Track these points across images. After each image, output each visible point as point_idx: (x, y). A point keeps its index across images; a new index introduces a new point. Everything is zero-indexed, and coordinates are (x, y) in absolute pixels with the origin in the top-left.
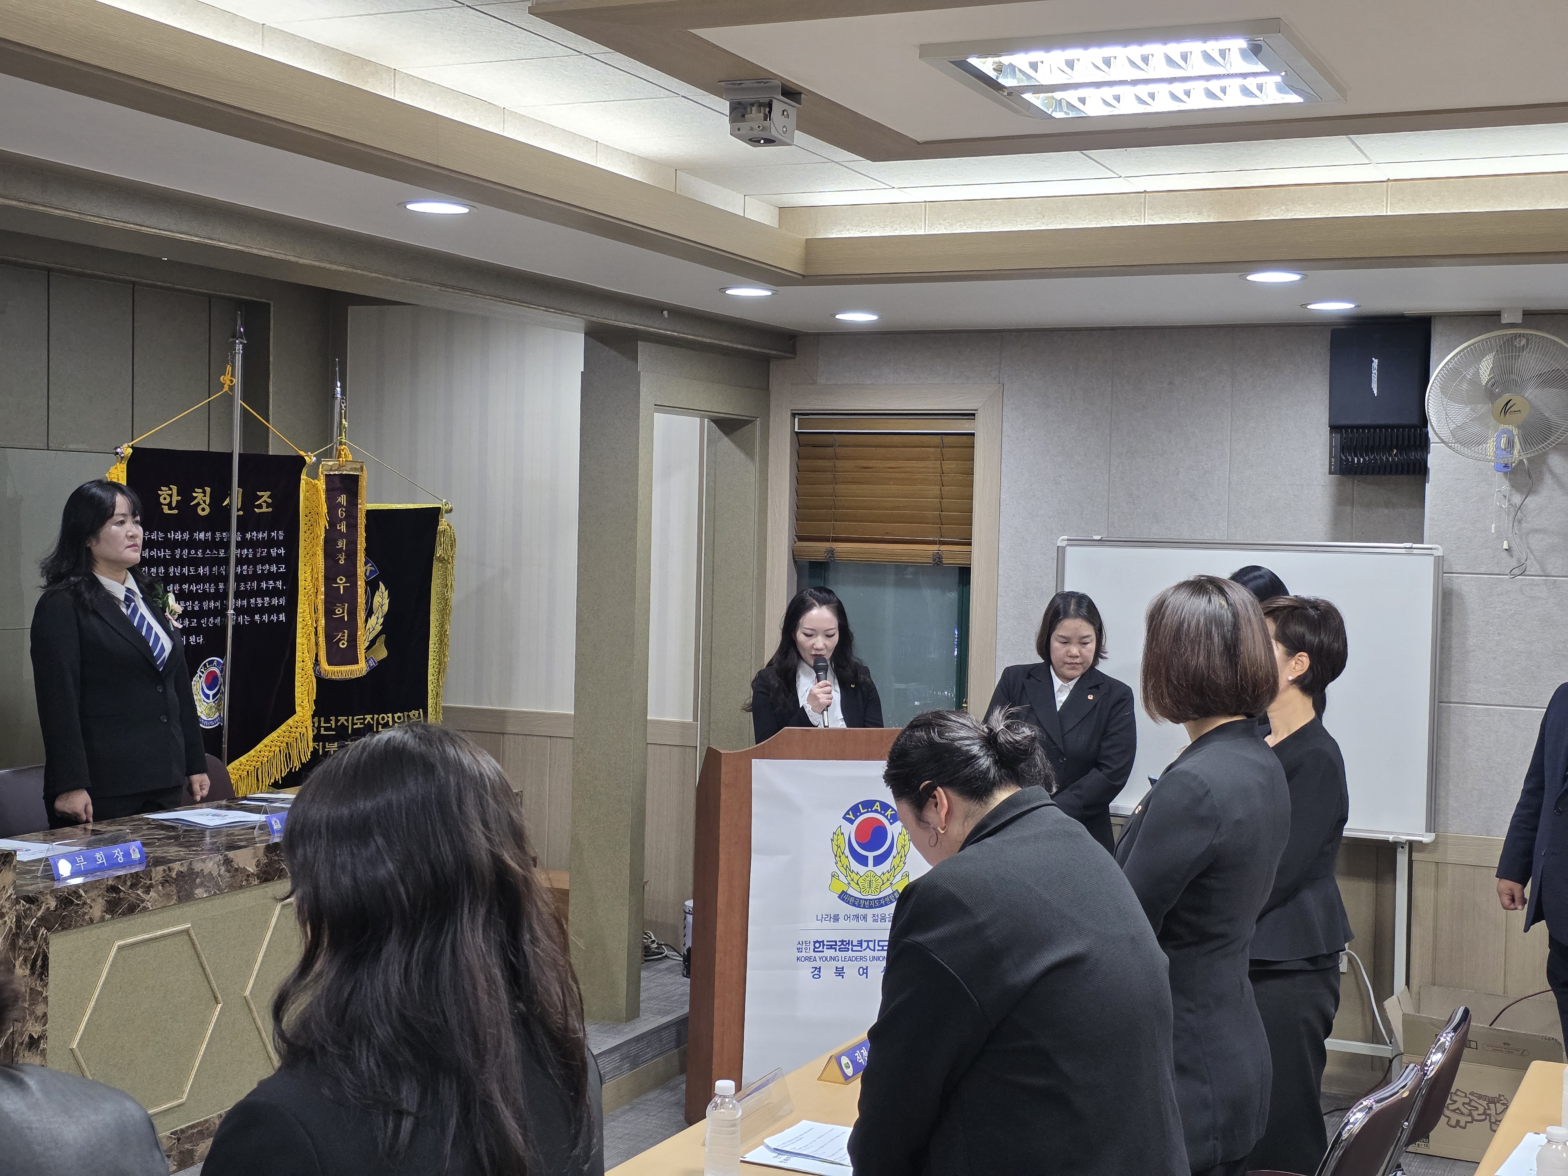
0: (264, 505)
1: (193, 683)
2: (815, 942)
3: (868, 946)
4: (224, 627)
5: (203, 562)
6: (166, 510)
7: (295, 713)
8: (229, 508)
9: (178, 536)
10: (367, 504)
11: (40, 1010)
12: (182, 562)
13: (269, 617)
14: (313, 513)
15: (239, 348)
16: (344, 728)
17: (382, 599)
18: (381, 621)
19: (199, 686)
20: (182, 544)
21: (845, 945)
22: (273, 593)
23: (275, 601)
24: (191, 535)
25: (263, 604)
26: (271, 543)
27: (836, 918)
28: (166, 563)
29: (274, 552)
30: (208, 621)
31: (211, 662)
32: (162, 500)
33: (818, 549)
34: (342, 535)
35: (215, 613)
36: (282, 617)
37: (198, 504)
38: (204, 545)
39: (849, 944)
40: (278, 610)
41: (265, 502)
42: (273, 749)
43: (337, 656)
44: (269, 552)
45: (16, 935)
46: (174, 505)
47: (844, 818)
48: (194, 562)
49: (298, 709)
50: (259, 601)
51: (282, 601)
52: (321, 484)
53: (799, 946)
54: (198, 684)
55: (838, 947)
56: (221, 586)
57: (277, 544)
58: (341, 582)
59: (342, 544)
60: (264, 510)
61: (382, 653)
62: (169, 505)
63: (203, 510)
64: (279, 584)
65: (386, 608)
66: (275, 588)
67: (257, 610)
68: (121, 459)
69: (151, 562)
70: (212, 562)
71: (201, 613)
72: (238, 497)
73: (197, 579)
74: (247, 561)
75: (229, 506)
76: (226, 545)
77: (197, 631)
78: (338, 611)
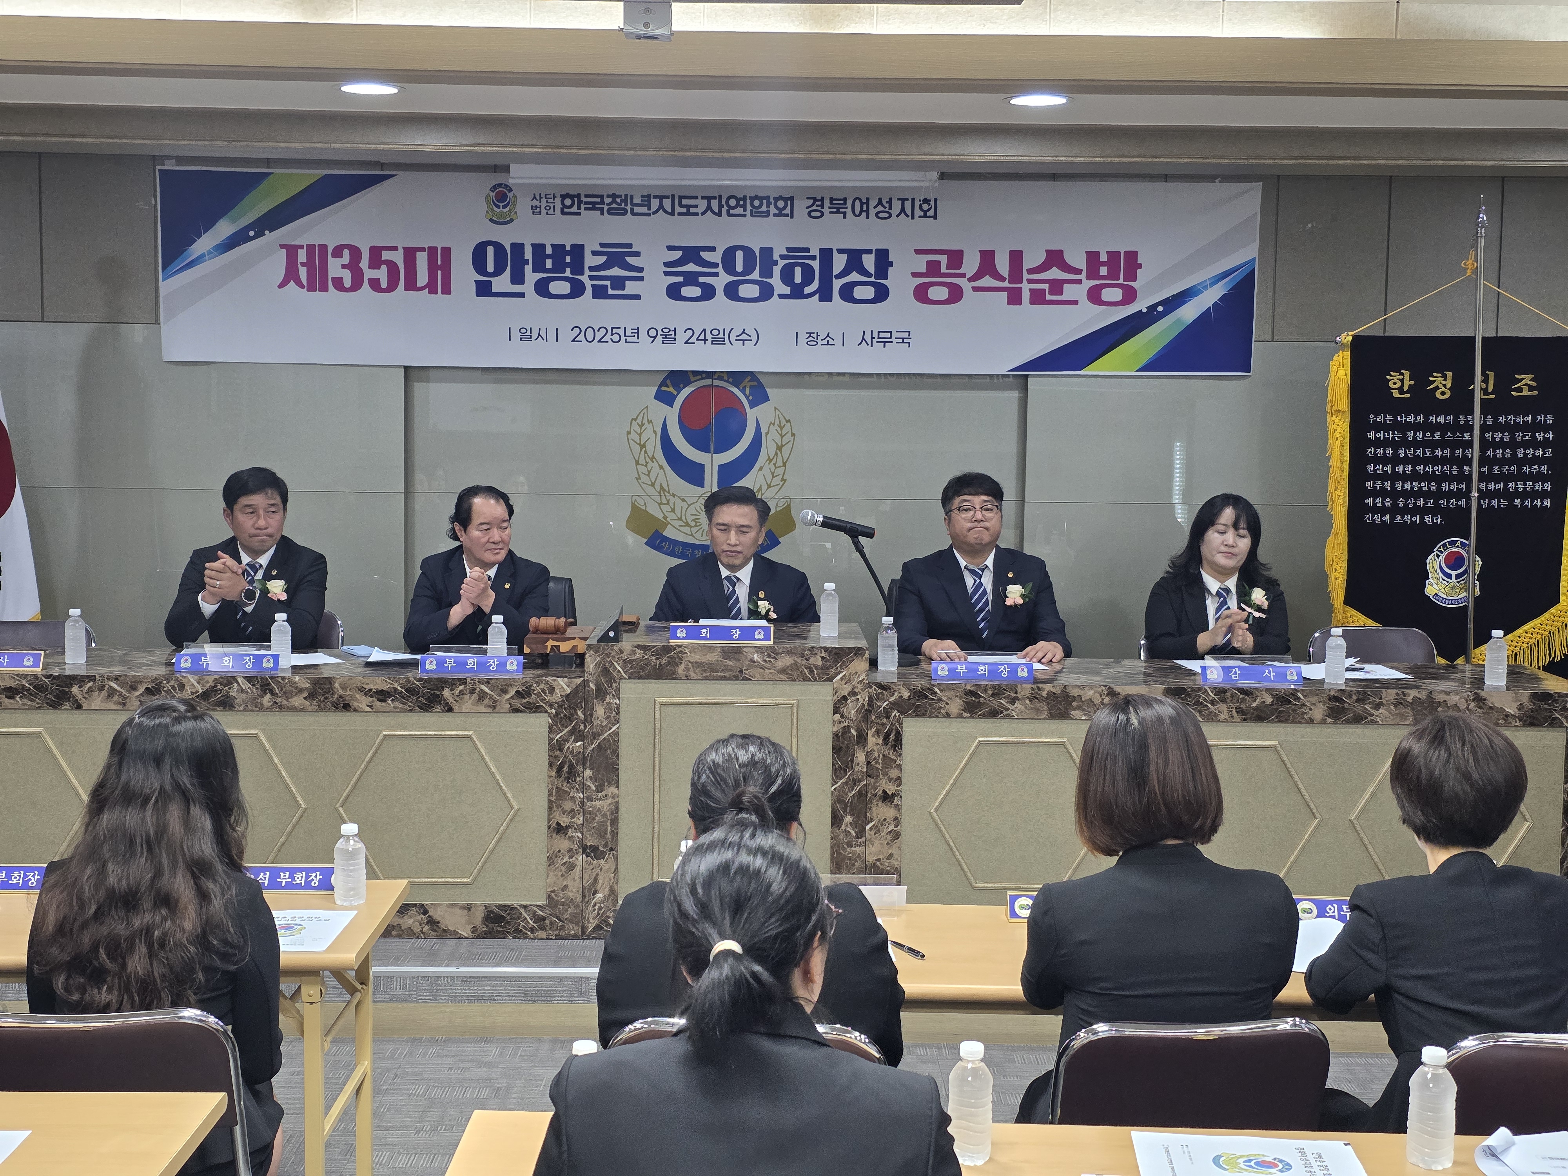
0: (1526, 388)
1: (1428, 561)
4: (1468, 509)
5: (1443, 444)
6: (1396, 394)
7: (1558, 601)
8: (1473, 392)
9: (1411, 418)
11: (894, 773)
12: (1416, 444)
13: (1532, 502)
15: (1482, 231)
19: (1436, 565)
20: (1416, 427)
22: (1539, 477)
23: (1539, 486)
24: (1426, 418)
25: (1525, 489)
26: (1536, 427)
28: (1395, 445)
29: (1540, 436)
30: (1448, 502)
31: (1453, 543)
32: (1391, 384)
35: (1459, 494)
36: (1547, 503)
37: (1437, 388)
38: (1443, 428)
40: (1543, 495)
41: (1526, 385)
42: (1535, 635)
44: (1534, 437)
46: (1406, 388)
48: (1432, 445)
49: (1562, 598)
50: (1520, 485)
51: (1548, 486)
54: (1435, 562)
56: (1466, 468)
57: (1546, 428)
60: (1526, 392)
62: (1401, 390)
63: (1443, 393)
64: (1544, 468)
66: (1539, 473)
67: (1517, 494)
68: (1342, 346)
69: (1377, 443)
70: (1454, 445)
71: (1439, 494)
72: (1485, 380)
73: (1434, 461)
74: (1502, 444)
75: (1473, 390)
76: (1470, 428)
77: (1435, 511)
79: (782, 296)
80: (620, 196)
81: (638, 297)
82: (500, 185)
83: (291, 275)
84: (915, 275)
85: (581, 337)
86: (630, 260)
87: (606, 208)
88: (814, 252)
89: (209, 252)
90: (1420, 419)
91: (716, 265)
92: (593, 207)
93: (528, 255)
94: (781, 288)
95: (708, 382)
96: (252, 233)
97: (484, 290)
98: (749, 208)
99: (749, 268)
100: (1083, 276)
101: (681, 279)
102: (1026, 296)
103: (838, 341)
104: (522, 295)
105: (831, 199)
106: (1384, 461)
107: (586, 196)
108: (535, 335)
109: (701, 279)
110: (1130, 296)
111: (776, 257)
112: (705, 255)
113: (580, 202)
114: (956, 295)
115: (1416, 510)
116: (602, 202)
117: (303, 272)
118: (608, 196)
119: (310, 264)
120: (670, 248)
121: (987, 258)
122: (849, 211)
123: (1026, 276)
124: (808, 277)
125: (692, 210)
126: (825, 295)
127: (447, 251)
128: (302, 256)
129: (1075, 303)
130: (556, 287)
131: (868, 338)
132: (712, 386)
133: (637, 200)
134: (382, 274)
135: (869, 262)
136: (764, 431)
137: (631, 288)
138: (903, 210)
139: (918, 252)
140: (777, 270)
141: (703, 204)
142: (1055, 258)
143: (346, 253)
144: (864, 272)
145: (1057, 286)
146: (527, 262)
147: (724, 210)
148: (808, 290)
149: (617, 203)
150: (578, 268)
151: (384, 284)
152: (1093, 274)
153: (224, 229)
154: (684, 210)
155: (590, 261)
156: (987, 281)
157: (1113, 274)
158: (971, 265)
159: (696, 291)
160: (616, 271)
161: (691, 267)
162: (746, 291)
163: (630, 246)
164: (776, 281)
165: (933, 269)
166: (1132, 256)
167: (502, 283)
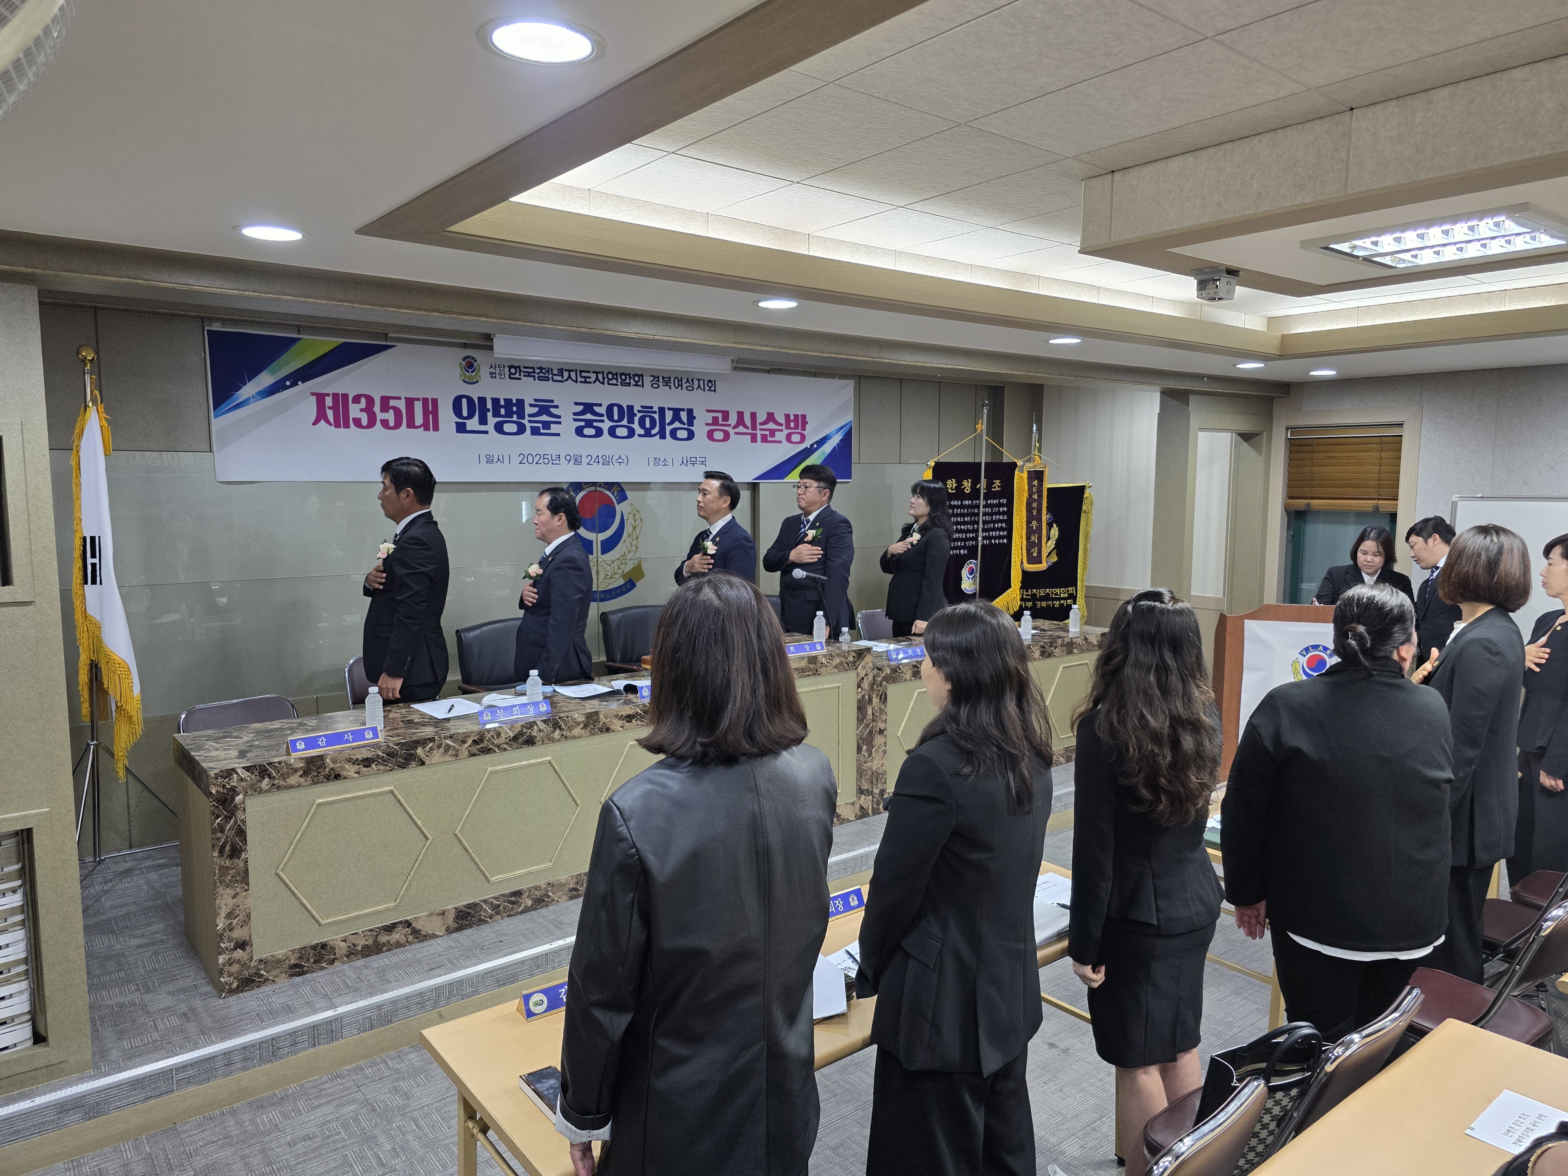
0: (997, 487)
1: (962, 572)
4: (977, 545)
5: (967, 515)
7: (1011, 587)
8: (979, 489)
9: (956, 503)
10: (1048, 484)
11: (884, 717)
12: (957, 515)
13: (999, 541)
14: (1021, 490)
15: (985, 411)
16: (1035, 595)
17: (1055, 532)
18: (1054, 542)
19: (965, 574)
20: (957, 507)
22: (1001, 529)
23: (1001, 533)
24: (962, 502)
25: (996, 535)
26: (1000, 505)
29: (1001, 509)
30: (970, 543)
31: (971, 562)
33: (1301, 504)
34: (1035, 500)
35: (973, 539)
36: (1005, 541)
37: (966, 487)
38: (968, 507)
40: (1003, 537)
41: (997, 485)
43: (1032, 560)
44: (999, 510)
45: (873, 684)
47: (1300, 653)
48: (963, 515)
49: (1012, 585)
50: (994, 533)
51: (1005, 533)
52: (1025, 475)
54: (965, 572)
56: (976, 526)
57: (1003, 505)
58: (1034, 524)
59: (1035, 505)
60: (997, 489)
61: (1055, 559)
63: (967, 490)
64: (1004, 525)
65: (1057, 536)
66: (1002, 527)
67: (993, 537)
68: (931, 463)
70: (973, 515)
71: (966, 539)
72: (985, 483)
73: (964, 523)
74: (990, 514)
75: (980, 487)
76: (979, 507)
77: (964, 548)
78: (1033, 538)
79: (640, 436)
80: (545, 369)
81: (558, 435)
82: (468, 357)
83: (321, 416)
84: (707, 424)
85: (525, 461)
86: (553, 410)
87: (537, 376)
88: (656, 409)
89: (253, 397)
90: (959, 503)
91: (602, 415)
92: (529, 375)
93: (489, 405)
94: (639, 431)
95: (593, 488)
96: (288, 383)
97: (461, 428)
98: (619, 380)
99: (621, 418)
100: (783, 428)
101: (583, 424)
102: (759, 438)
103: (670, 463)
104: (486, 432)
105: (663, 378)
107: (524, 367)
108: (495, 459)
109: (595, 424)
110: (803, 439)
111: (635, 411)
112: (596, 409)
113: (520, 371)
114: (727, 436)
116: (534, 372)
117: (330, 414)
118: (538, 368)
119: (335, 408)
120: (576, 404)
121: (740, 415)
122: (672, 385)
123: (758, 427)
124: (653, 425)
125: (588, 380)
126: (663, 436)
127: (435, 401)
128: (329, 402)
129: (780, 442)
130: (507, 427)
131: (685, 461)
132: (596, 491)
133: (555, 372)
134: (390, 416)
135: (684, 416)
136: (625, 519)
137: (554, 428)
138: (699, 386)
139: (708, 411)
140: (636, 419)
141: (593, 377)
142: (771, 417)
143: (363, 400)
144: (682, 422)
145: (772, 432)
146: (489, 410)
147: (606, 380)
148: (653, 432)
149: (543, 373)
150: (521, 415)
151: (392, 424)
152: (788, 427)
153: (265, 379)
154: (583, 380)
155: (529, 410)
156: (741, 429)
157: (796, 427)
158: (733, 420)
159: (592, 432)
160: (544, 418)
161: (588, 416)
162: (622, 432)
163: (552, 401)
164: (636, 426)
165: (715, 421)
166: (804, 417)
167: (473, 424)
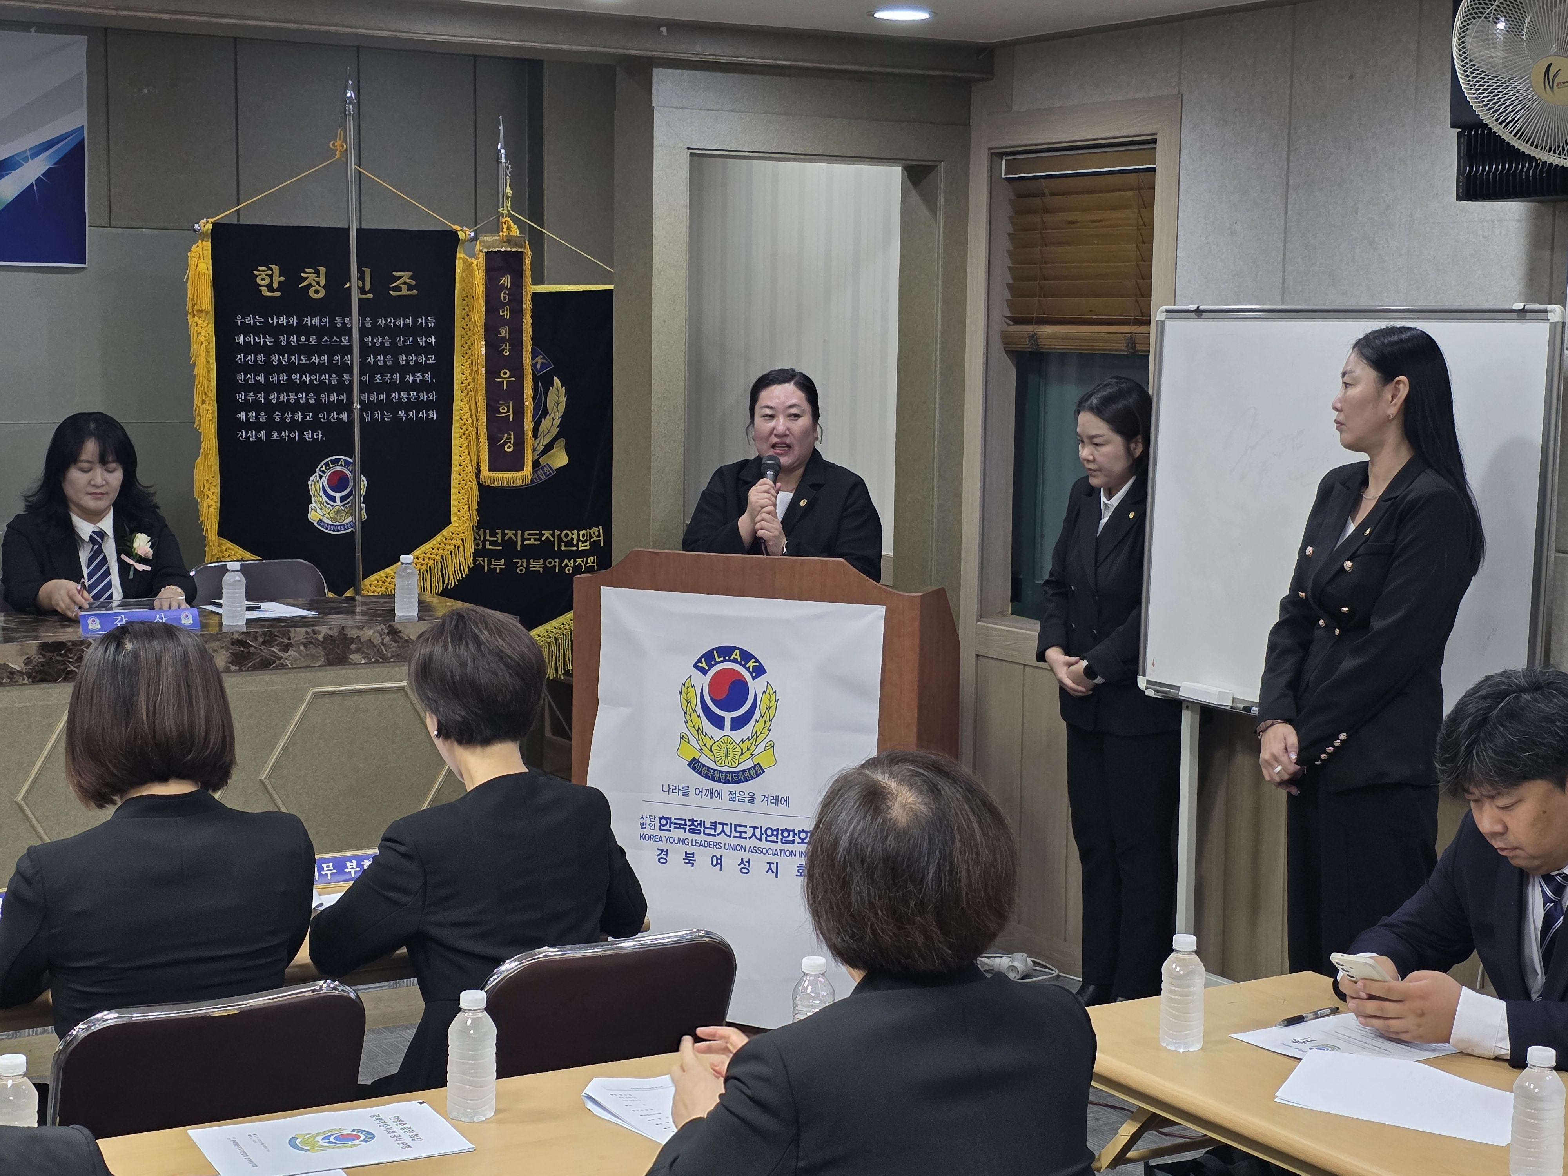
0: (404, 287)
1: (310, 483)
2: (661, 818)
3: (723, 831)
4: (351, 422)
5: (319, 350)
6: (265, 292)
7: (449, 522)
8: (348, 291)
9: (283, 320)
10: (533, 286)
12: (290, 350)
13: (417, 414)
14: (469, 297)
16: (512, 543)
18: (557, 421)
19: (319, 486)
20: (289, 330)
21: (696, 826)
22: (423, 386)
23: (423, 396)
24: (300, 320)
25: (409, 399)
26: (417, 331)
27: (685, 791)
28: (268, 351)
29: (421, 341)
30: (328, 416)
31: (335, 462)
32: (259, 280)
34: (504, 322)
35: (340, 407)
36: (433, 414)
37: (310, 286)
38: (319, 331)
39: (700, 824)
40: (428, 406)
41: (405, 283)
42: (426, 561)
43: (501, 461)
44: (415, 341)
46: (275, 286)
47: (695, 666)
48: (309, 351)
49: (453, 519)
50: (404, 395)
51: (433, 396)
52: (479, 264)
53: (643, 821)
54: (317, 484)
55: (688, 828)
56: (346, 377)
57: (427, 332)
58: (505, 376)
59: (504, 332)
60: (405, 292)
61: (560, 459)
62: (270, 287)
63: (317, 292)
64: (428, 376)
65: (562, 407)
66: (423, 381)
67: (400, 405)
68: (202, 235)
69: (247, 349)
70: (332, 350)
71: (319, 407)
72: (362, 278)
73: (311, 369)
74: (382, 350)
75: (350, 288)
76: (349, 332)
77: (315, 426)
78: (503, 409)
106: (256, 369)
115: (293, 425)
